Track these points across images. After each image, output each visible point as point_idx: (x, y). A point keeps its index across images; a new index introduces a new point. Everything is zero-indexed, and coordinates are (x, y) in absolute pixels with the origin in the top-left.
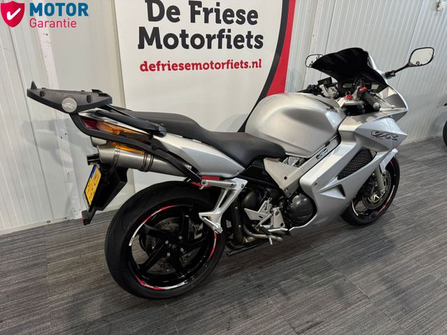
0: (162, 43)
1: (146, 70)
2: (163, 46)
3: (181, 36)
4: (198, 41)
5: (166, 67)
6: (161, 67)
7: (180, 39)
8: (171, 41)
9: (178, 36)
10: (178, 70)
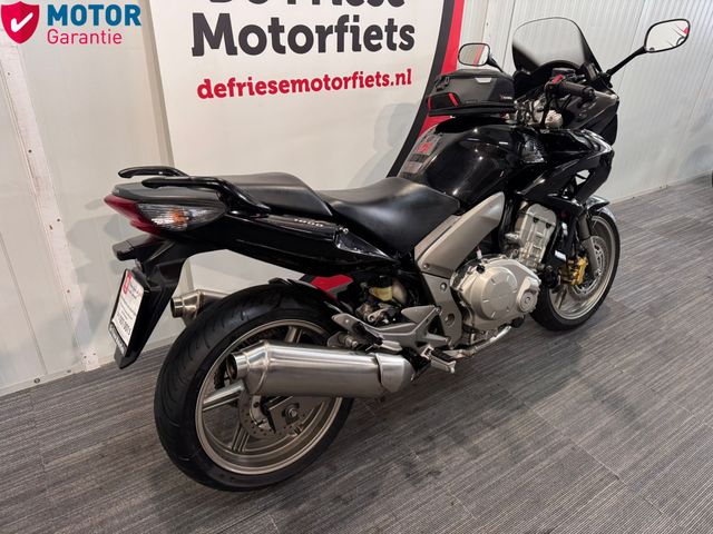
0: (237, 43)
2: (239, 50)
3: (270, 29)
4: (301, 39)
5: (246, 90)
6: (236, 89)
7: (269, 36)
8: (253, 40)
9: (266, 31)
10: (268, 93)
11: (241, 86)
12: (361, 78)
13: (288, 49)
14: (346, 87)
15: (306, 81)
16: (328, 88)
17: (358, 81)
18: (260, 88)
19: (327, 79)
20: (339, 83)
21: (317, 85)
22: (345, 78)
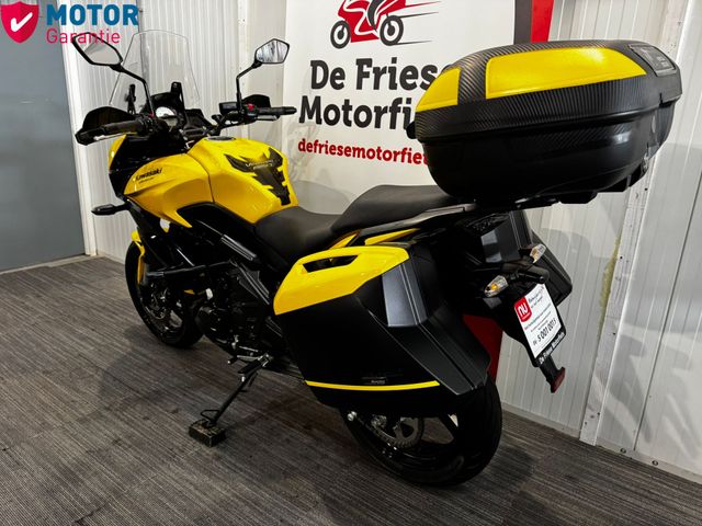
0: (322, 117)
1: (304, 150)
2: (323, 121)
3: (343, 108)
4: (363, 117)
5: (324, 149)
6: (318, 148)
7: (342, 112)
8: (332, 115)
9: (340, 109)
10: (336, 155)
11: (321, 146)
12: (410, 154)
13: (353, 123)
14: (395, 160)
15: (363, 149)
16: (379, 158)
17: (406, 157)
18: (332, 150)
19: (379, 150)
20: (390, 156)
21: (371, 154)
22: (395, 152)
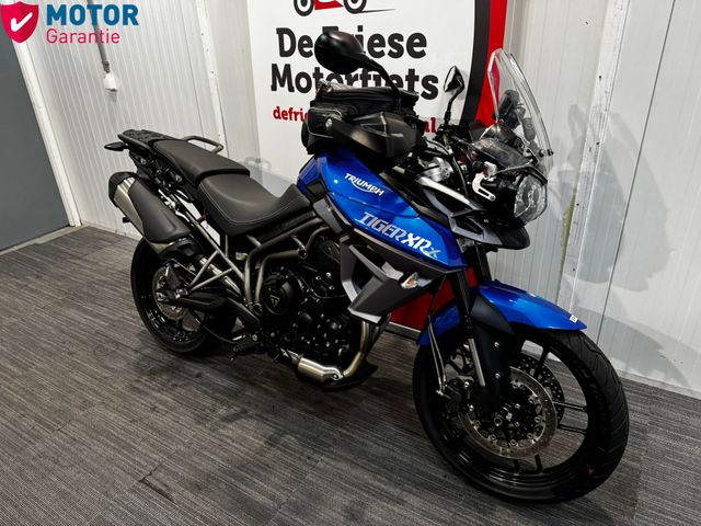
0: (294, 85)
1: (279, 117)
2: (295, 89)
3: (314, 75)
5: (299, 116)
6: (293, 115)
7: (313, 80)
8: (303, 83)
9: (311, 76)
11: (296, 114)
